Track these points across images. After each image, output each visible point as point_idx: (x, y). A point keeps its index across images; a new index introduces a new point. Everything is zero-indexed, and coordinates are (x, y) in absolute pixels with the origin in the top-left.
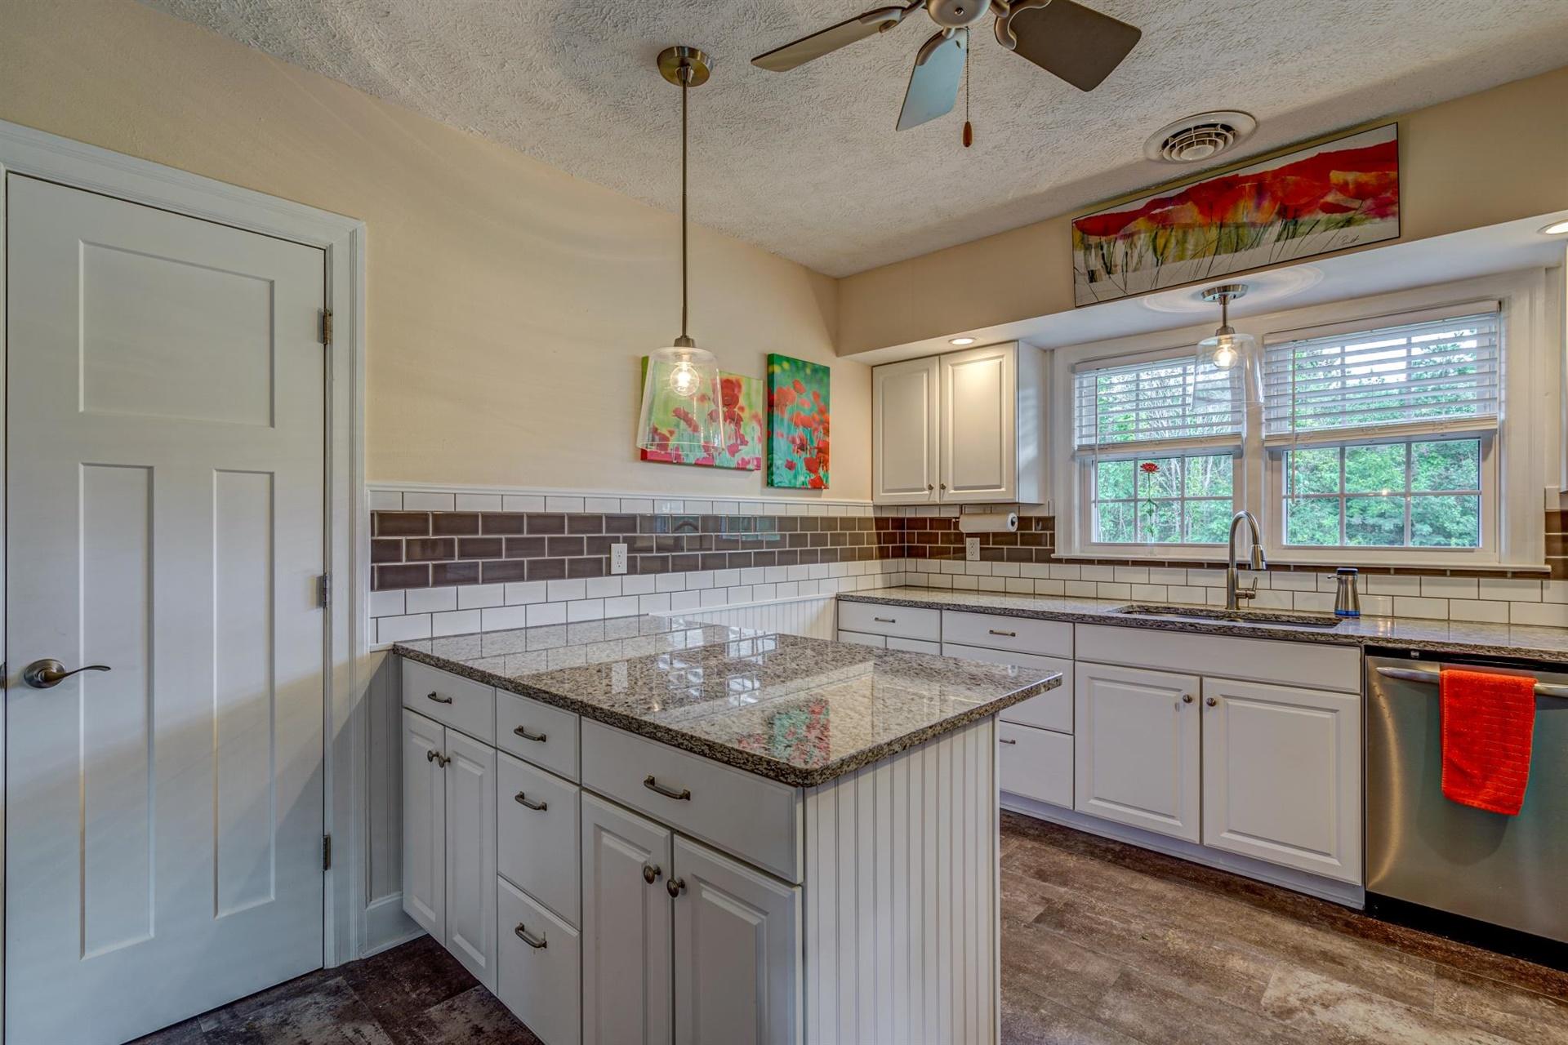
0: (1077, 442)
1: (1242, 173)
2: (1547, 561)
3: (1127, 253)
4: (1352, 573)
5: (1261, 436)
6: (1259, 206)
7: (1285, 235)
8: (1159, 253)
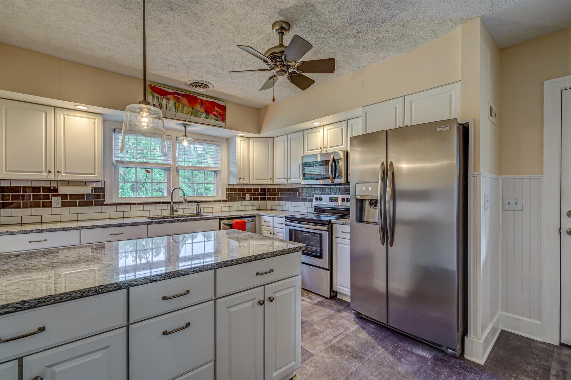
0: (114, 159)
1: (198, 97)
2: (227, 198)
3: (167, 104)
4: (200, 203)
5: (175, 166)
6: (201, 107)
7: (206, 118)
8: (176, 109)
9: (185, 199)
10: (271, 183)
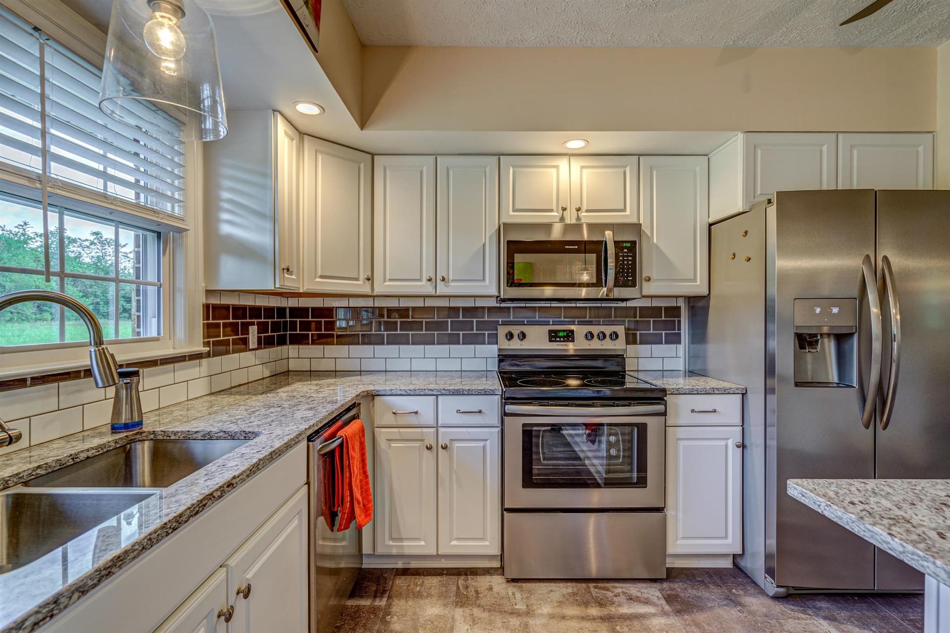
2: (204, 344)
9: (103, 357)
10: (366, 290)
